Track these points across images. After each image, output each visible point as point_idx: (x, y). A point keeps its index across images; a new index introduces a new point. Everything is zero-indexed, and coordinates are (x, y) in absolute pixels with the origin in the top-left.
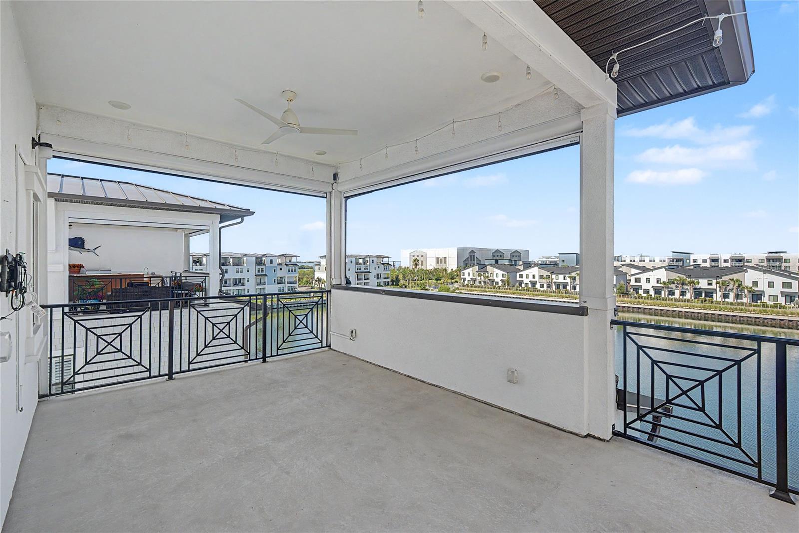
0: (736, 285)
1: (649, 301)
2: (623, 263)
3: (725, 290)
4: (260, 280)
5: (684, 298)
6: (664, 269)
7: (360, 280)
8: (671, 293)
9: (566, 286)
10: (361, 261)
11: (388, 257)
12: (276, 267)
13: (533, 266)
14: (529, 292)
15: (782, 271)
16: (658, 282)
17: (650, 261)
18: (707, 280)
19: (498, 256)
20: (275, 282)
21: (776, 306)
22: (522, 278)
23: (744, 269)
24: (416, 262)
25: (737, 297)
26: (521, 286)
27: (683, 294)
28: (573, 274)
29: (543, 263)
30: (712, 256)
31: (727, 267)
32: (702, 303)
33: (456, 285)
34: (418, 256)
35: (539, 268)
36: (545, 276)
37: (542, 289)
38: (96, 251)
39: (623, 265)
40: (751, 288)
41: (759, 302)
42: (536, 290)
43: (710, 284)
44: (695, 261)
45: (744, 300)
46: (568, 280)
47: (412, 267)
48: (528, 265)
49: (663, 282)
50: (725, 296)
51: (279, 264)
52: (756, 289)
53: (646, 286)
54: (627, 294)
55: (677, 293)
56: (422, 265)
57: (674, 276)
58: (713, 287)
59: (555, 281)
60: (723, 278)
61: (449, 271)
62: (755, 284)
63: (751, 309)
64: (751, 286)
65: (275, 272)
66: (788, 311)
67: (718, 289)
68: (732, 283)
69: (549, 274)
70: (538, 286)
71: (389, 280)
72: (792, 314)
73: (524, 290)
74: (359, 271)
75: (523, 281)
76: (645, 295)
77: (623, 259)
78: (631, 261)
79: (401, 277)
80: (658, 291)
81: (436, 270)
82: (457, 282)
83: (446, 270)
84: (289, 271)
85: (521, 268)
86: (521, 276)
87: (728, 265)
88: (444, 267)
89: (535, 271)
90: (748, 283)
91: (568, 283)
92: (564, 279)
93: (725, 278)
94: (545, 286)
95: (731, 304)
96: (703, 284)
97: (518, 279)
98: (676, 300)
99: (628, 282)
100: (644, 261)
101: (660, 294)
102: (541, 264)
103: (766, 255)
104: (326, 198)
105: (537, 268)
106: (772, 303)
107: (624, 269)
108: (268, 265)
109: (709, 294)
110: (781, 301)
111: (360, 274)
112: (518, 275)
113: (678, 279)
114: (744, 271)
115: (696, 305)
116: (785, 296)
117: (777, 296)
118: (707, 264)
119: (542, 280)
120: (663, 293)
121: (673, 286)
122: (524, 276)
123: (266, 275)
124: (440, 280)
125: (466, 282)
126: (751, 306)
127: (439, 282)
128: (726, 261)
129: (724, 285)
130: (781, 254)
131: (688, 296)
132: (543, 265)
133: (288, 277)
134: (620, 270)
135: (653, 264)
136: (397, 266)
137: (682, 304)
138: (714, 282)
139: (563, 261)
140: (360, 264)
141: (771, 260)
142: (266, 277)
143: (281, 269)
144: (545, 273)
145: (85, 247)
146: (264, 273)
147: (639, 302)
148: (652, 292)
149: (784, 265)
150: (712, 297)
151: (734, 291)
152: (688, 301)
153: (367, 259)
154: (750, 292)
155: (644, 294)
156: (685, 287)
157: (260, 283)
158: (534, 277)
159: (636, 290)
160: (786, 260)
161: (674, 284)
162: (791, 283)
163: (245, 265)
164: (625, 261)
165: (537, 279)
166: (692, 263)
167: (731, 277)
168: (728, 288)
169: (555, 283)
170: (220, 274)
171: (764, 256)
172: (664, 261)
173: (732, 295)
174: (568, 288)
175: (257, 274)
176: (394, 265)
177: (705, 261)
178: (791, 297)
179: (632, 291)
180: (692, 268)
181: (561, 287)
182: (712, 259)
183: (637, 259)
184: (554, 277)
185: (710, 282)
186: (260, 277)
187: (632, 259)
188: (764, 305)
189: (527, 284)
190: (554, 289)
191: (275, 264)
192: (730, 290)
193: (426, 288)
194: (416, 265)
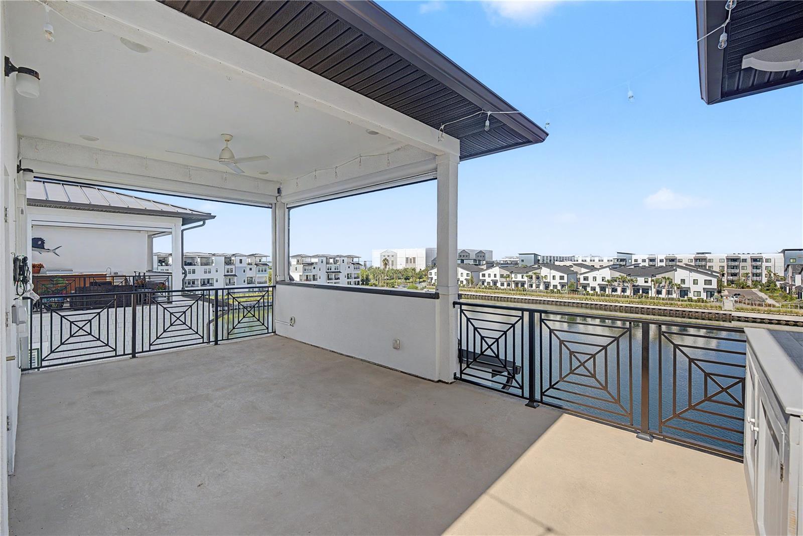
0: (668, 282)
1: (595, 297)
2: (576, 262)
3: (659, 286)
4: (230, 279)
5: (625, 294)
6: (608, 269)
7: (331, 279)
8: (614, 290)
9: (524, 284)
10: (331, 261)
11: (358, 257)
12: (246, 267)
13: (495, 265)
14: (491, 290)
15: (707, 270)
16: (603, 280)
17: (599, 261)
18: (644, 278)
19: (464, 256)
20: (244, 282)
21: (699, 301)
22: (485, 277)
23: (674, 268)
24: (386, 262)
25: (669, 293)
26: (483, 284)
27: (624, 290)
28: (530, 273)
29: (504, 263)
30: (651, 256)
31: (662, 267)
32: (639, 298)
33: (424, 284)
34: (388, 256)
35: (500, 267)
36: (505, 275)
37: (502, 287)
38: (57, 251)
39: (574, 264)
40: (679, 285)
41: (686, 297)
42: (497, 288)
43: (646, 282)
44: (636, 261)
45: (674, 296)
46: (526, 279)
47: (382, 267)
48: (491, 265)
49: (608, 280)
50: (659, 292)
51: (249, 264)
52: (683, 286)
53: (593, 284)
54: (576, 291)
55: (619, 289)
56: (392, 265)
57: (617, 274)
58: (649, 284)
59: (514, 279)
60: (657, 276)
61: (418, 270)
62: (683, 281)
63: (679, 303)
64: (680, 283)
65: (244, 272)
66: (708, 305)
67: (653, 286)
68: (664, 281)
69: (508, 273)
70: (499, 285)
71: (360, 280)
72: (712, 307)
73: (486, 288)
74: (329, 271)
75: (485, 280)
76: (592, 292)
77: (575, 259)
78: (582, 261)
79: (371, 277)
80: (603, 288)
81: (406, 270)
82: (424, 281)
83: (414, 270)
84: (259, 271)
85: (484, 267)
86: (484, 275)
87: (663, 264)
88: (413, 267)
89: (496, 270)
90: (677, 281)
91: (525, 281)
92: (522, 278)
93: (659, 276)
94: (505, 284)
95: (663, 299)
96: (641, 281)
97: (481, 278)
98: (618, 296)
99: (578, 280)
100: (594, 261)
101: (605, 291)
102: (502, 264)
103: (694, 256)
104: (271, 208)
105: (498, 267)
106: (696, 298)
107: (575, 269)
108: (238, 264)
109: (646, 290)
110: (704, 296)
111: (332, 273)
112: (481, 274)
113: (620, 277)
114: (674, 270)
115: (635, 300)
116: (707, 292)
117: (700, 292)
118: (646, 264)
119: (502, 278)
120: (607, 290)
121: (616, 284)
122: (487, 275)
123: (235, 275)
124: (409, 279)
125: (433, 281)
126: (679, 301)
127: (408, 281)
128: (661, 261)
129: (658, 282)
130: (707, 255)
131: (628, 293)
132: (504, 265)
133: (258, 277)
134: (572, 269)
135: (601, 263)
136: (368, 266)
137: (623, 299)
138: (650, 279)
139: (523, 261)
140: (331, 264)
141: (698, 261)
142: (236, 277)
143: (251, 269)
144: (505, 273)
145: (45, 248)
146: (233, 273)
147: (587, 298)
148: (598, 289)
149: (709, 264)
150: (648, 293)
151: (666, 287)
152: (628, 297)
153: (337, 259)
154: (678, 288)
155: (591, 290)
156: (626, 284)
157: (230, 283)
158: (495, 276)
159: (585, 287)
160: (710, 261)
161: (616, 281)
162: (711, 280)
163: (214, 265)
164: (577, 261)
165: (498, 278)
166: (633, 263)
167: (663, 275)
168: (661, 285)
169: (514, 281)
171: (692, 257)
172: (611, 261)
173: (664, 291)
174: (526, 286)
175: (226, 274)
176: (365, 265)
177: (644, 261)
178: (711, 292)
179: (581, 288)
180: (633, 267)
181: (519, 285)
182: (650, 259)
183: (588, 259)
184: (513, 275)
185: (646, 280)
186: (229, 277)
187: (584, 259)
188: (690, 300)
189: (489, 283)
190: (513, 287)
191: (244, 264)
192: (662, 287)
193: (395, 287)
194: (386, 264)
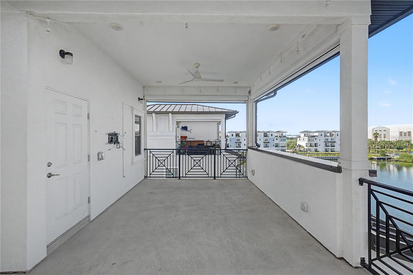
4: (266, 144)
7: (328, 146)
10: (328, 134)
12: (274, 138)
20: (274, 146)
24: (376, 135)
34: (380, 131)
38: (191, 131)
47: (373, 139)
51: (276, 137)
56: (384, 137)
65: (273, 141)
74: (327, 141)
81: (399, 141)
84: (281, 140)
88: (408, 140)
104: (245, 103)
108: (270, 137)
111: (328, 143)
123: (269, 142)
124: (401, 149)
133: (281, 144)
140: (328, 136)
142: (269, 143)
143: (277, 139)
146: (268, 141)
153: (333, 133)
157: (266, 146)
163: (259, 137)
170: (225, 141)
175: (265, 141)
186: (266, 143)
191: (273, 137)
193: (387, 154)
194: (376, 137)
